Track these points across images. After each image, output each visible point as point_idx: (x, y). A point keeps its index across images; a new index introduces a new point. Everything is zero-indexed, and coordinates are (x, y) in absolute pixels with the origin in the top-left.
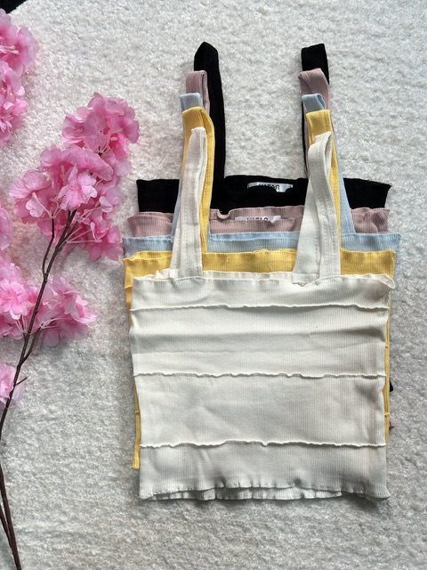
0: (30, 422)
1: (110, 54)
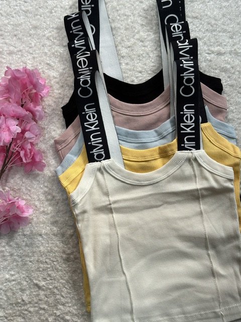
1: (19, 34)
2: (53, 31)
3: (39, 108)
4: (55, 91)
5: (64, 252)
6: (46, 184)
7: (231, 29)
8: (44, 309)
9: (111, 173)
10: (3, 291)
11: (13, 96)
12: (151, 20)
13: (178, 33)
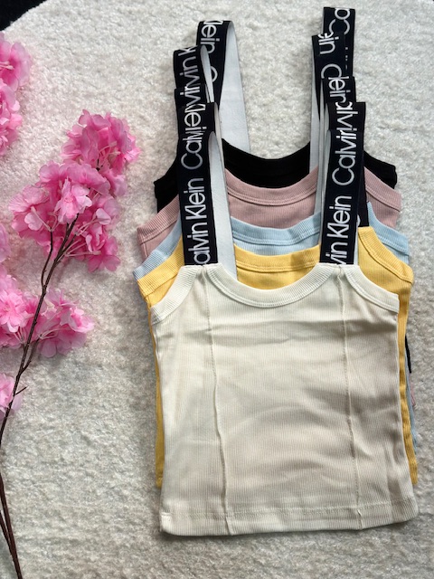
0: (28, 431)
1: (104, 70)
2: (155, 71)
3: (120, 178)
4: (148, 157)
5: (132, 394)
6: (117, 291)
7: (419, 96)
8: (91, 476)
9: (216, 284)
10: (35, 442)
11: (86, 154)
12: (302, 70)
13: (338, 92)
